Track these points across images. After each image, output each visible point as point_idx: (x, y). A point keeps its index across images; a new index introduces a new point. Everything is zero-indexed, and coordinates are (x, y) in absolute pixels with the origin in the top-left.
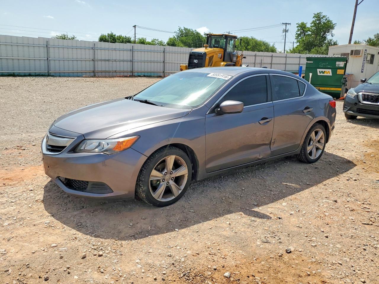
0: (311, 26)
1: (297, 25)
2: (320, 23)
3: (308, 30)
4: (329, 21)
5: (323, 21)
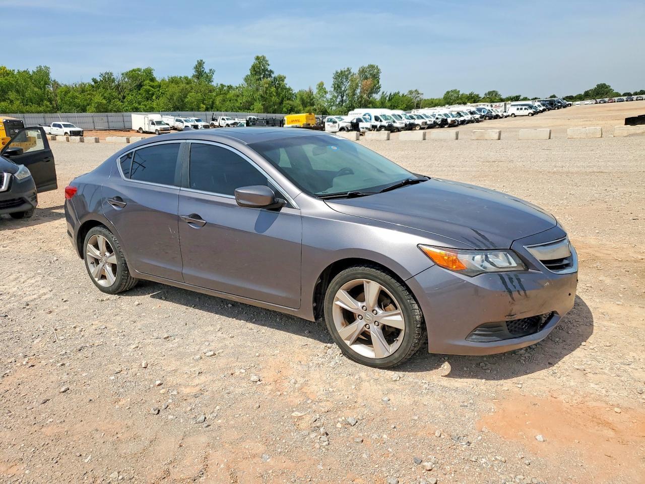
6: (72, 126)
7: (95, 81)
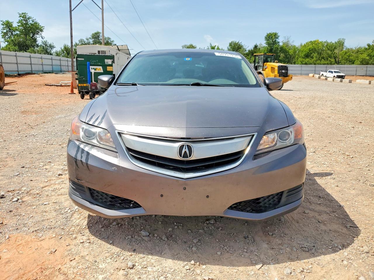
0: (18, 26)
1: (2, 23)
2: (26, 24)
3: (16, 30)
4: (36, 23)
5: (30, 22)
6: (340, 73)
7: (369, 45)
